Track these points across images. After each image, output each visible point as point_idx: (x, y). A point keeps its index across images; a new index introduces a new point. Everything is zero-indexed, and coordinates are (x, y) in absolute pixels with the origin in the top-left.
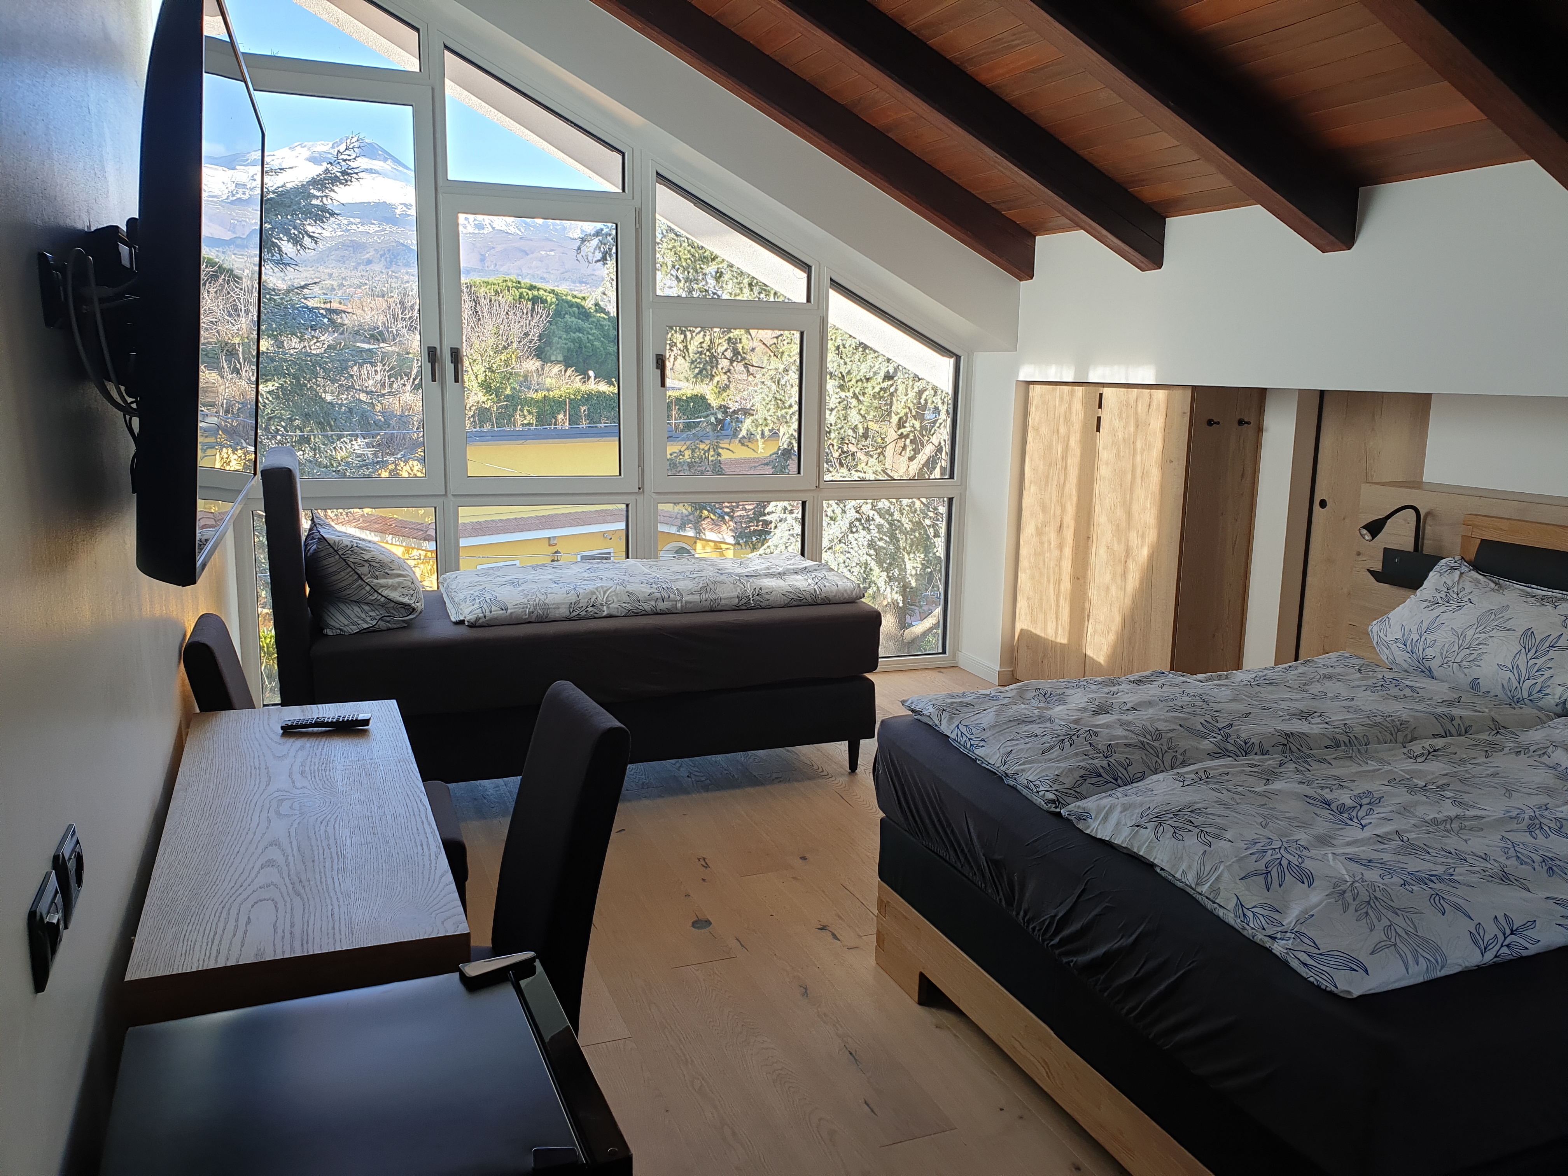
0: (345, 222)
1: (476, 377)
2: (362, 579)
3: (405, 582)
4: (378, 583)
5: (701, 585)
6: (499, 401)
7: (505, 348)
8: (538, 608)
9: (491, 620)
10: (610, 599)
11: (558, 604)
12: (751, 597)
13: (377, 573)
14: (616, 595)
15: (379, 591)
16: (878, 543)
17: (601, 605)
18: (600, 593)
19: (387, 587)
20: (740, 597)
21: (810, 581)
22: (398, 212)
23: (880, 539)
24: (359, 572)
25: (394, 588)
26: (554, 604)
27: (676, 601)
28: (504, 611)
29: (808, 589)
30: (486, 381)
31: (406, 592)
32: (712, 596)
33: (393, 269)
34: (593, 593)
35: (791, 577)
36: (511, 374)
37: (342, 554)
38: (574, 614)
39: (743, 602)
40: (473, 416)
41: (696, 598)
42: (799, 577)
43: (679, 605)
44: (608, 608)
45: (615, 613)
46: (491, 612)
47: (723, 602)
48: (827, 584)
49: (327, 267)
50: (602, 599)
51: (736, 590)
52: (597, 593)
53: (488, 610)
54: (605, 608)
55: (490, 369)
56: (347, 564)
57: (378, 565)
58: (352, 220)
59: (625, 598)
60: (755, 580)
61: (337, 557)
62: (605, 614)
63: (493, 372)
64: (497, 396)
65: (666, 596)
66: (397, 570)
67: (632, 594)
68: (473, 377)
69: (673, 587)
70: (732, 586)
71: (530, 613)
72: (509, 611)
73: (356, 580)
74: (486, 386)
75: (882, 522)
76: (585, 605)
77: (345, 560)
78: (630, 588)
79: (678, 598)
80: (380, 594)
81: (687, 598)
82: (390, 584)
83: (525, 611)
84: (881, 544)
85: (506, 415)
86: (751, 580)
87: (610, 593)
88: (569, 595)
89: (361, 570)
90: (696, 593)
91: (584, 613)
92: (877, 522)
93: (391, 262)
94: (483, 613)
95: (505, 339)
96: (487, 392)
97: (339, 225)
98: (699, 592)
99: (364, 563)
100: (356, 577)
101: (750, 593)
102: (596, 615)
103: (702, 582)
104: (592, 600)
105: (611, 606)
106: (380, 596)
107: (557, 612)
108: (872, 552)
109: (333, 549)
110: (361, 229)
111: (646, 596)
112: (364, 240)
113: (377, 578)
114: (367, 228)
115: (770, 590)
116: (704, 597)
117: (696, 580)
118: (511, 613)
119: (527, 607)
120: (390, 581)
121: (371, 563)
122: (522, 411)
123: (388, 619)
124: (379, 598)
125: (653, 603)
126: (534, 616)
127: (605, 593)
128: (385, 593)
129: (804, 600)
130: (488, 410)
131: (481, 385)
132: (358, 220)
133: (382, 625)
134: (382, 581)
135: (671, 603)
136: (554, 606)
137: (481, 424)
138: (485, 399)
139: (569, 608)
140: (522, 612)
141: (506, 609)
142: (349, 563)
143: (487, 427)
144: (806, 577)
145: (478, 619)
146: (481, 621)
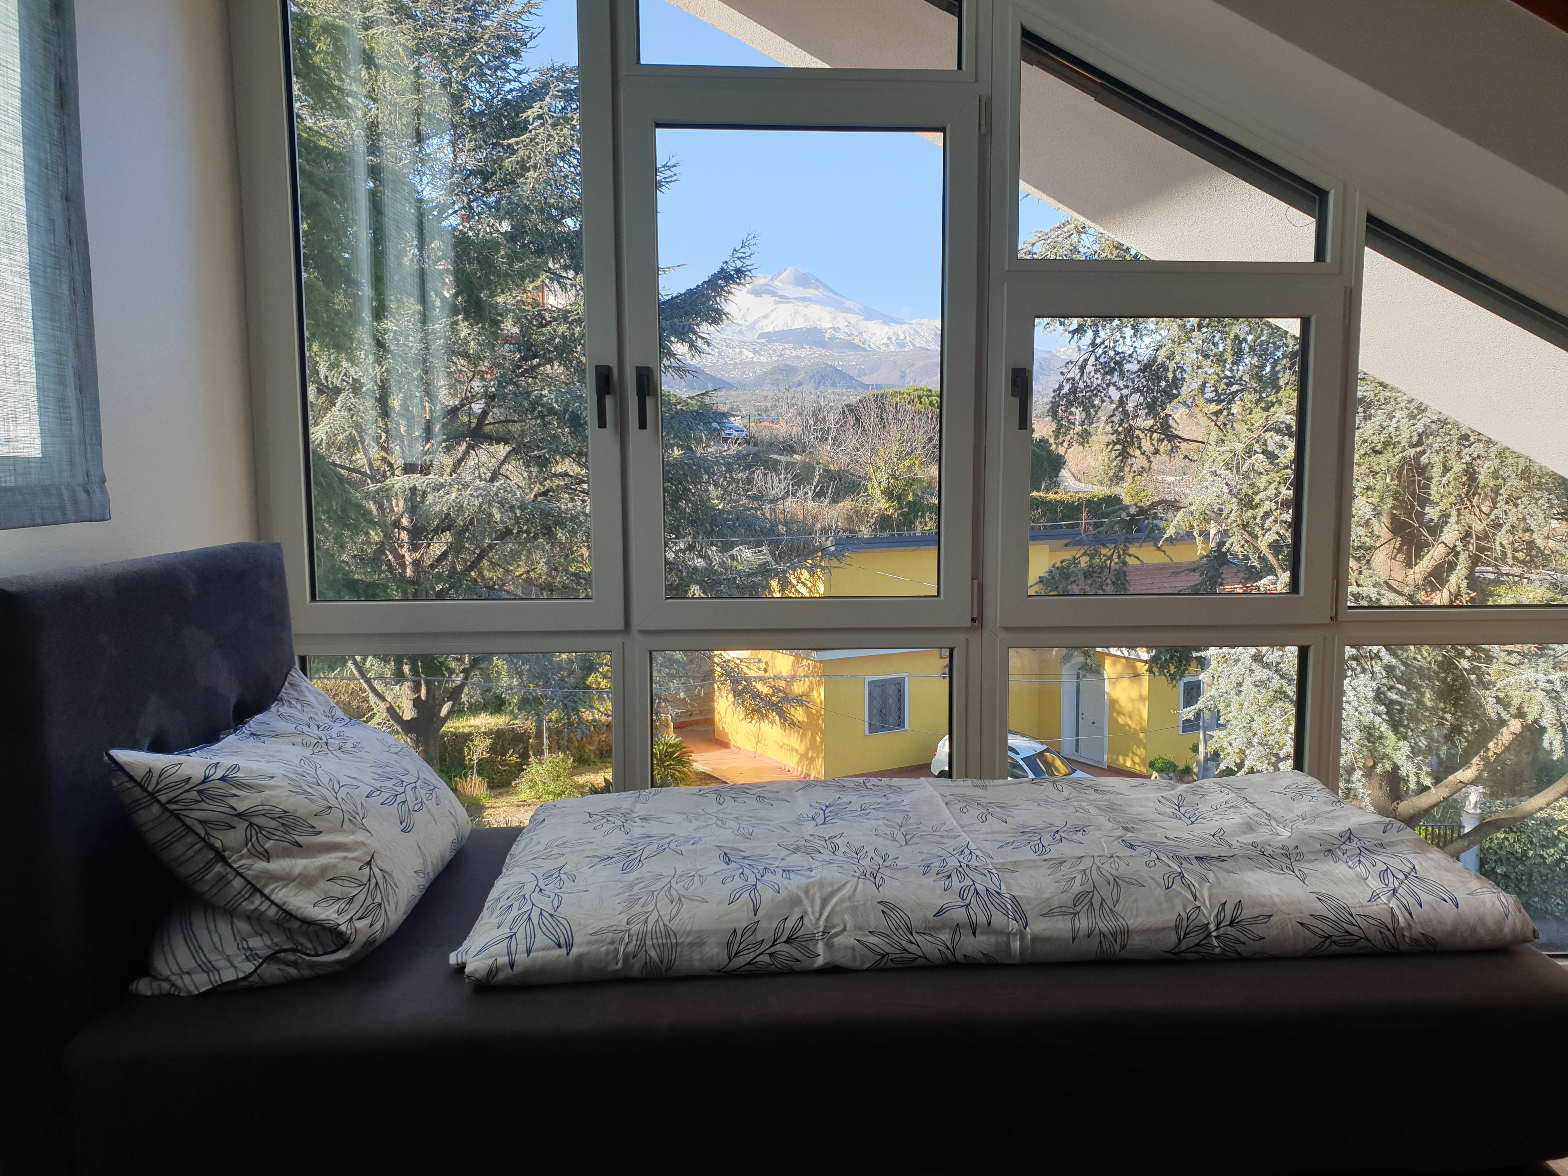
0: (780, 348)
1: (880, 483)
2: (225, 861)
3: (342, 864)
4: (267, 872)
5: (1077, 888)
6: (901, 507)
7: (909, 454)
8: (649, 943)
9: (526, 973)
10: (836, 920)
11: (700, 933)
12: (1212, 927)
13: (269, 845)
14: (854, 909)
15: (267, 891)
16: (1389, 694)
17: (812, 938)
18: (812, 901)
19: (286, 879)
20: (1182, 927)
21: (1374, 883)
22: (827, 335)
23: (1391, 688)
24: (218, 844)
25: (305, 881)
26: (689, 933)
27: (1008, 934)
28: (564, 951)
29: (1373, 909)
30: (889, 487)
31: (336, 889)
32: (1105, 924)
33: (821, 389)
34: (795, 901)
35: (1317, 865)
36: (913, 480)
37: (170, 802)
38: (741, 960)
39: (1190, 941)
40: (874, 524)
41: (1060, 927)
42: (1340, 869)
43: (1016, 945)
44: (829, 946)
45: (844, 960)
46: (529, 952)
47: (1135, 941)
48: (1425, 898)
49: (763, 390)
50: (814, 922)
51: (1173, 907)
52: (806, 902)
53: (522, 947)
54: (820, 948)
55: (893, 476)
56: (184, 824)
57: (273, 824)
58: (786, 345)
59: (876, 920)
60: (1222, 875)
61: (156, 808)
62: (820, 961)
63: (896, 479)
64: (899, 503)
65: (982, 919)
66: (330, 831)
67: (893, 907)
68: (876, 485)
69: (1004, 890)
70: (1160, 892)
71: (626, 957)
72: (575, 951)
73: (211, 864)
74: (888, 494)
75: (1394, 661)
76: (769, 936)
77: (178, 817)
78: (892, 890)
79: (1013, 926)
80: (267, 898)
81: (1039, 926)
82: (297, 870)
83: (616, 951)
84: (1393, 696)
85: (908, 520)
86: (1211, 876)
87: (837, 904)
88: (735, 906)
89: (221, 838)
90: (1062, 911)
91: (765, 958)
92: (1385, 661)
93: (819, 383)
94: (509, 953)
95: (909, 444)
96: (889, 500)
97: (775, 351)
98: (1071, 910)
99: (235, 821)
100: (211, 855)
101: (1209, 915)
102: (797, 966)
103: (1079, 880)
104: (790, 924)
105: (836, 940)
106: (267, 903)
107: (696, 956)
108: (1382, 709)
109: (144, 789)
110: (794, 353)
111: (930, 915)
112: (796, 363)
113: (267, 856)
114: (798, 352)
115: (1266, 911)
116: (1083, 924)
117: (1065, 868)
118: (580, 957)
119: (622, 939)
120: (299, 864)
121: (255, 820)
122: (923, 516)
123: (291, 957)
124: (264, 908)
125: (945, 937)
126: (637, 965)
127: (824, 902)
128: (280, 895)
129: (1363, 943)
130: (890, 517)
131: (884, 492)
132: (791, 345)
133: (273, 972)
134: (277, 865)
135: (993, 939)
136: (690, 939)
137: (882, 529)
138: (886, 506)
139: (729, 945)
140: (608, 953)
141: (569, 946)
142: (189, 821)
143: (886, 534)
144: (1361, 870)
145: (493, 971)
146: (501, 976)
